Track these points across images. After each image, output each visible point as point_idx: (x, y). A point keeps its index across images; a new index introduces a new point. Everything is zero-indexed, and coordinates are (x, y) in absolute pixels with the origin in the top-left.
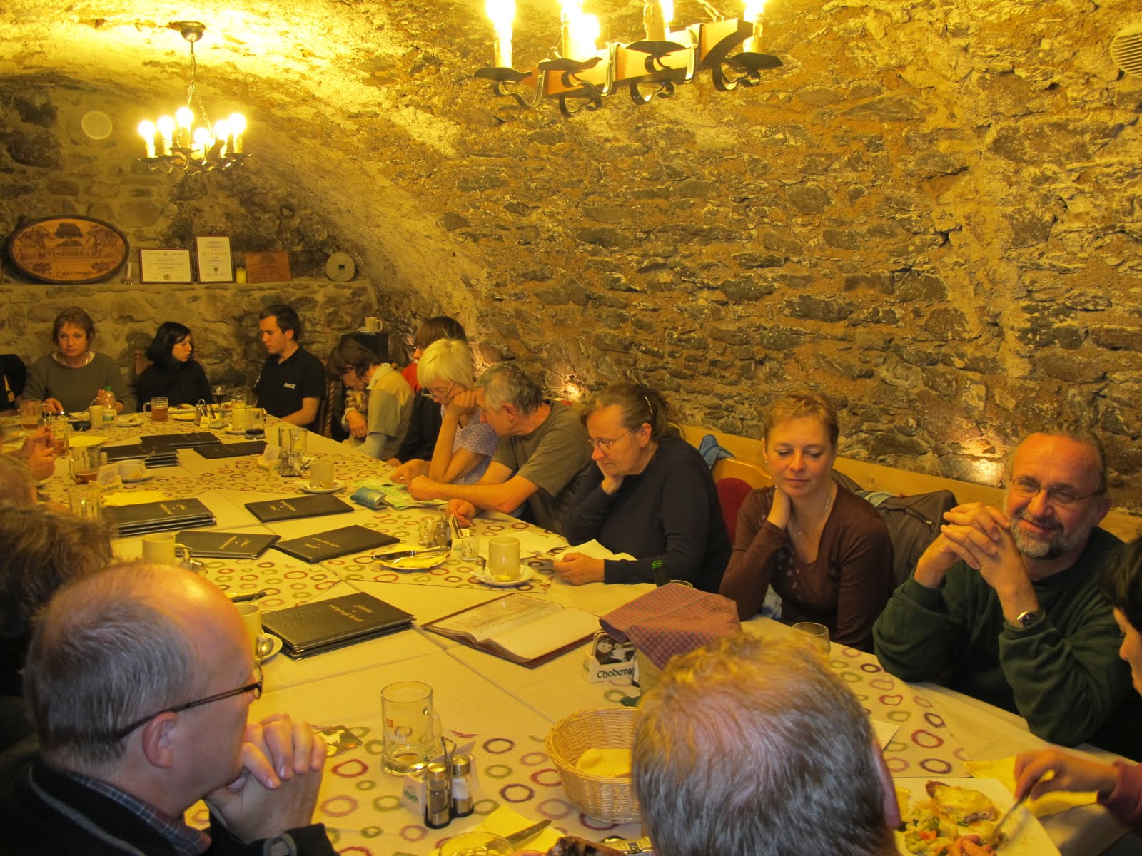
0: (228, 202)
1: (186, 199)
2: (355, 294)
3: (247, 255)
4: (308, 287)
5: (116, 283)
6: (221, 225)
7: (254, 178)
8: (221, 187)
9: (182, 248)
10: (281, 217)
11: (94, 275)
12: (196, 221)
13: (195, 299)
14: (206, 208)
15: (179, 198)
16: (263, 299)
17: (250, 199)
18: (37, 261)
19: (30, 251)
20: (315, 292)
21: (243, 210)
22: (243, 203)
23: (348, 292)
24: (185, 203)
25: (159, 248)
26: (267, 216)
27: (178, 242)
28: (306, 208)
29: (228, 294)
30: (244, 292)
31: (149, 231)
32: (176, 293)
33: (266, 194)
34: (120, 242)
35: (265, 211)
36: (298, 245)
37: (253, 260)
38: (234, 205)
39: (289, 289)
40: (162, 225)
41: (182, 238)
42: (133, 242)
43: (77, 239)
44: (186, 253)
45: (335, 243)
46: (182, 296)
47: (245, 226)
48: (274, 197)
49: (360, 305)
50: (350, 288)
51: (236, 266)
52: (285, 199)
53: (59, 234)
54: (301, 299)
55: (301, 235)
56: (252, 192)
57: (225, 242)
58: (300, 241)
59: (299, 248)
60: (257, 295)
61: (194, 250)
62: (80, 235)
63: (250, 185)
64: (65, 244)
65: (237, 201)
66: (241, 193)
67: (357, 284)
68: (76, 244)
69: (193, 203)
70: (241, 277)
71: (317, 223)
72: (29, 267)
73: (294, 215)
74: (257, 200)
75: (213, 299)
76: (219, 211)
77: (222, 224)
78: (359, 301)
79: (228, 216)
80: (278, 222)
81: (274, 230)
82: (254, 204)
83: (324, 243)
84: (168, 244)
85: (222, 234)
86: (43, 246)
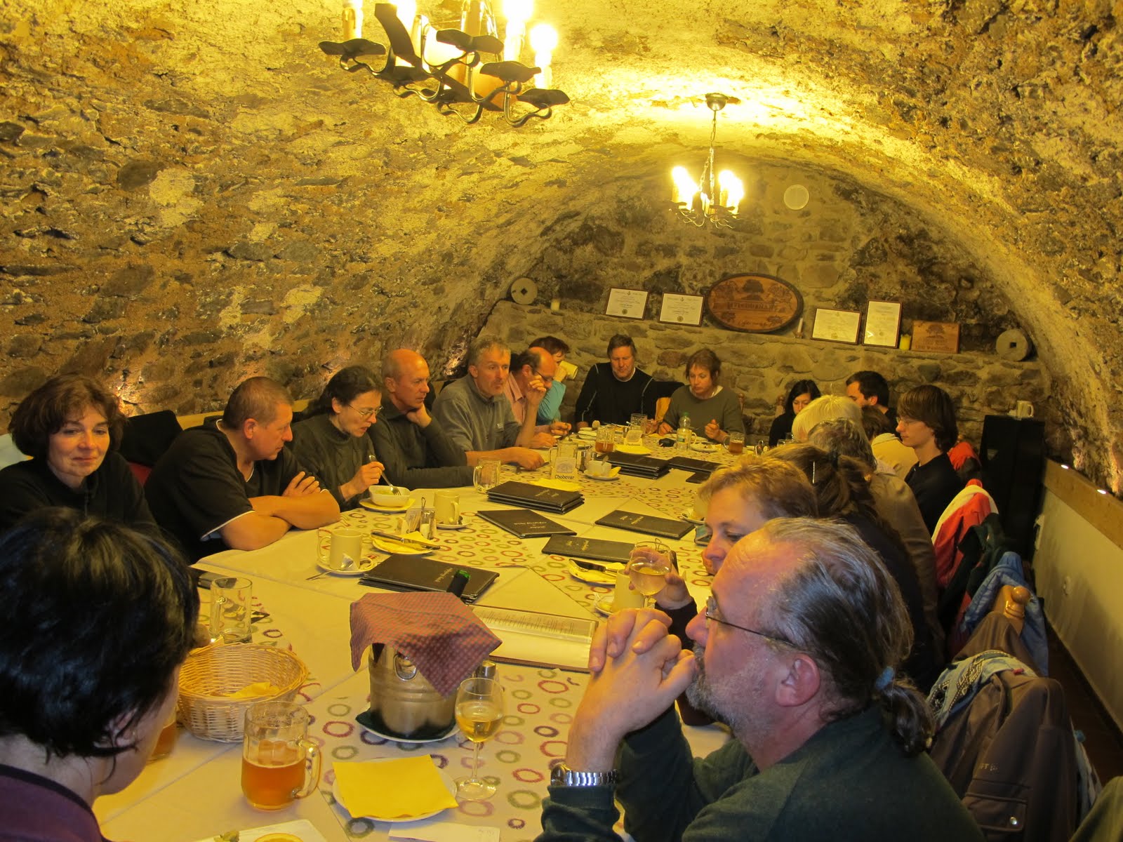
0: (906, 270)
1: (865, 265)
2: (1024, 376)
3: (916, 323)
4: (971, 361)
5: (789, 337)
6: (894, 291)
7: (935, 248)
8: (901, 255)
9: (855, 310)
10: (958, 288)
11: (769, 326)
12: (871, 286)
13: (853, 359)
14: (884, 276)
15: (859, 264)
16: (921, 368)
17: (928, 268)
18: (726, 310)
19: (721, 301)
20: (979, 368)
21: (919, 279)
22: (921, 272)
23: (1017, 372)
24: (864, 269)
25: (835, 308)
26: (943, 286)
27: (852, 305)
28: (987, 280)
29: (887, 358)
30: (904, 358)
31: (828, 293)
32: (837, 351)
33: (947, 264)
34: (794, 300)
35: (942, 281)
36: (973, 318)
37: (921, 329)
38: (911, 273)
39: (953, 362)
40: (841, 287)
41: (856, 302)
42: (809, 301)
43: (759, 294)
44: (857, 315)
45: (1013, 320)
46: (843, 355)
47: (919, 294)
48: (955, 268)
49: (1029, 388)
50: (1019, 368)
51: (902, 332)
52: (965, 270)
53: (746, 289)
54: (962, 372)
55: (977, 307)
56: (932, 262)
57: (896, 308)
58: (976, 314)
59: (973, 321)
60: (916, 363)
61: (864, 315)
62: (762, 291)
63: (930, 255)
64: (749, 298)
65: (915, 270)
66: (921, 262)
67: (1028, 365)
68: (758, 298)
69: (872, 269)
70: (905, 343)
71: (998, 296)
72: (718, 314)
73: (972, 287)
74: (935, 269)
75: (869, 360)
76: (895, 277)
77: (896, 290)
78: (1029, 384)
79: (904, 284)
80: (954, 293)
81: (948, 301)
82: (932, 273)
83: (1002, 319)
84: (843, 305)
85: (895, 300)
86: (732, 299)
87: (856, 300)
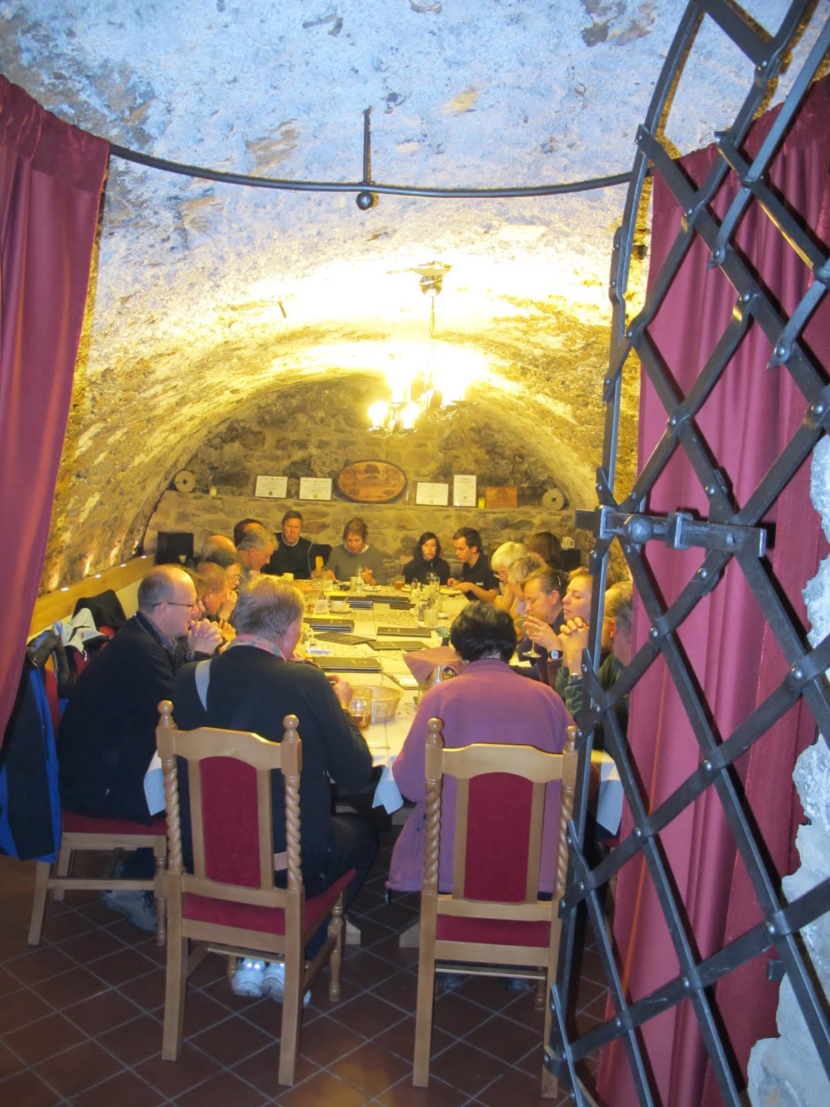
0: (477, 451)
1: (449, 449)
2: (562, 520)
3: (488, 488)
4: (528, 513)
5: (399, 504)
6: (471, 467)
7: (497, 436)
8: (474, 441)
9: (444, 482)
10: (514, 462)
11: (386, 498)
12: (455, 464)
13: (448, 517)
14: (463, 456)
15: (445, 449)
16: (495, 520)
17: (493, 450)
18: (352, 488)
19: (348, 482)
20: (533, 517)
21: (487, 457)
22: (488, 452)
23: (559, 518)
24: (449, 452)
25: (430, 482)
26: (504, 462)
27: (442, 478)
28: (532, 456)
29: (471, 515)
30: (483, 514)
31: (424, 471)
32: (436, 512)
33: (505, 446)
34: (402, 478)
35: (503, 457)
36: (525, 483)
37: (491, 492)
38: (481, 453)
39: (514, 514)
40: (433, 466)
41: (445, 476)
42: (411, 477)
43: (376, 474)
44: (446, 486)
45: (551, 482)
46: (440, 515)
47: (488, 468)
48: (510, 449)
49: (567, 528)
50: (559, 515)
51: (479, 495)
52: (517, 450)
53: (366, 471)
54: (522, 521)
55: (527, 476)
56: (495, 445)
57: (473, 478)
58: (527, 480)
59: (525, 485)
60: (491, 517)
61: (451, 484)
62: (378, 472)
63: (493, 440)
64: (368, 478)
65: (484, 451)
66: (488, 445)
67: (564, 512)
68: (375, 477)
69: (453, 452)
70: (482, 503)
71: (541, 467)
72: (347, 491)
73: (523, 461)
74: (498, 450)
75: (460, 518)
76: (471, 457)
77: (472, 467)
78: (566, 525)
79: (477, 461)
80: (512, 466)
81: (508, 471)
82: (495, 453)
83: (544, 482)
84: (435, 479)
85: (472, 473)
86: (356, 479)
87: (445, 475)
